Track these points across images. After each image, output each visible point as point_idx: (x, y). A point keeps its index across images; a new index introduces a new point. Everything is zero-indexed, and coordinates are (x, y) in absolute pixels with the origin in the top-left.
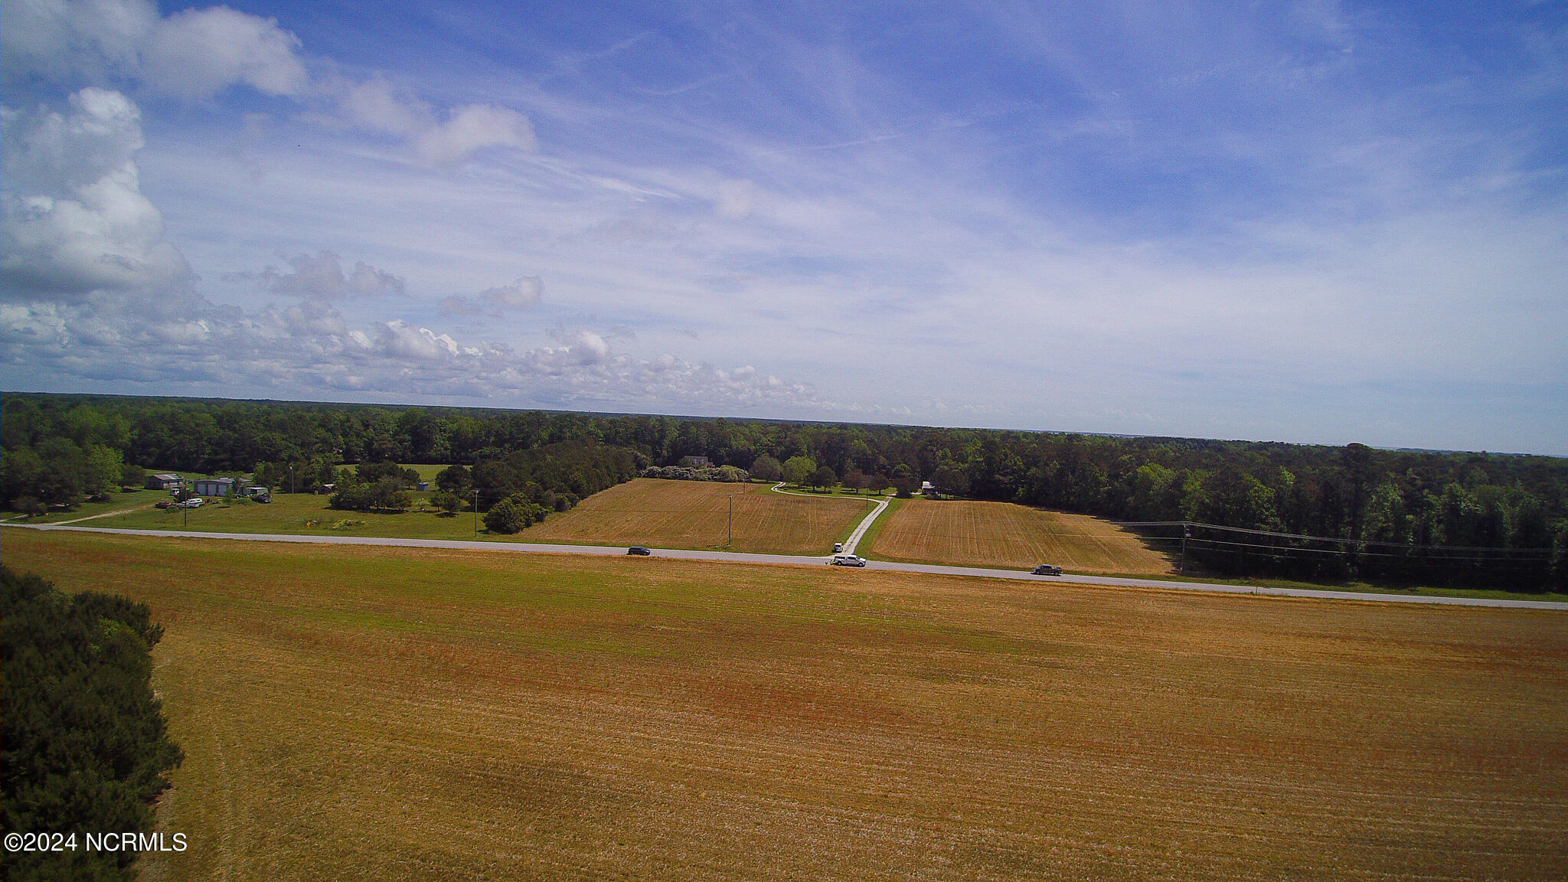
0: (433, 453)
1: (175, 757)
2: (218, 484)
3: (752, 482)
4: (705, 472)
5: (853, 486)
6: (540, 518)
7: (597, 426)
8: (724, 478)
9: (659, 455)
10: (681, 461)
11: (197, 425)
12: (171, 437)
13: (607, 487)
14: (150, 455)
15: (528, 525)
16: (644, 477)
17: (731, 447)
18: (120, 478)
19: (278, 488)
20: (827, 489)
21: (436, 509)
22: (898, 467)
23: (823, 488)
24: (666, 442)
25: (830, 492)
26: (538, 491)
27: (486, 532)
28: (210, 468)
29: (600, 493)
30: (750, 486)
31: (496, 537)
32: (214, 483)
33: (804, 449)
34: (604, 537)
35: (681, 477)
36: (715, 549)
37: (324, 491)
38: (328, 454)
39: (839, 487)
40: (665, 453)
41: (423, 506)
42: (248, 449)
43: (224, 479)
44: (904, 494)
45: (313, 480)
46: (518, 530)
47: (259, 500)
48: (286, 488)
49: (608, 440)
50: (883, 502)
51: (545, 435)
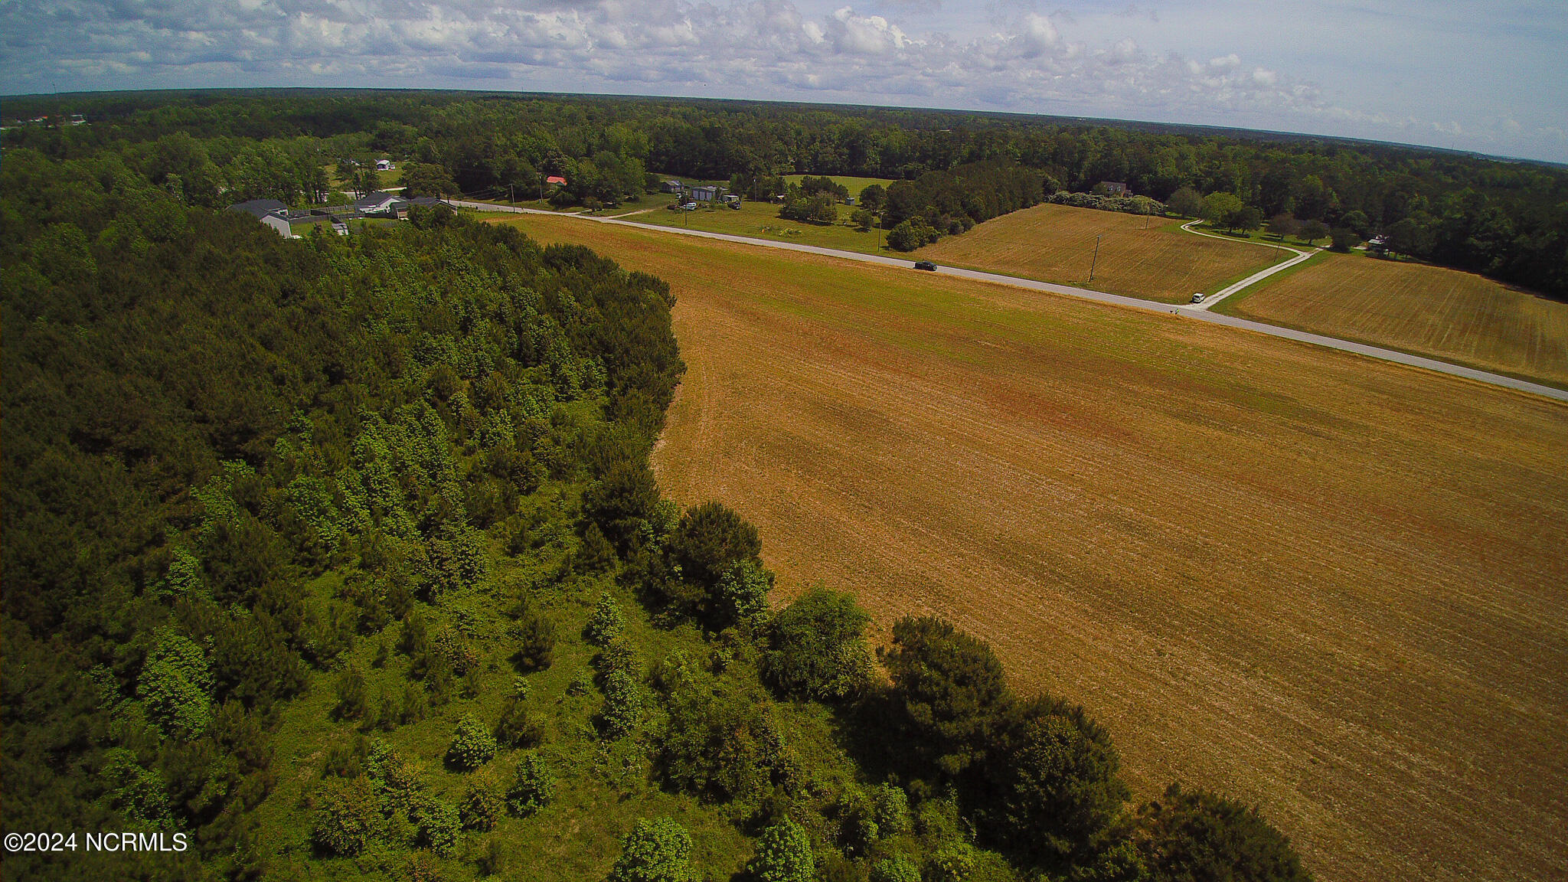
0: (865, 166)
1: (683, 369)
2: (706, 191)
3: (1165, 216)
4: (1116, 202)
5: (1278, 232)
6: (933, 240)
7: (1016, 145)
8: (1134, 210)
9: (1075, 179)
10: (1095, 187)
11: (692, 137)
12: (675, 147)
13: (1007, 212)
14: (661, 162)
15: (922, 245)
16: (1051, 202)
17: (1156, 173)
18: (645, 184)
19: (746, 196)
20: (1246, 232)
21: (854, 224)
22: (1351, 214)
23: (1241, 231)
24: (1086, 164)
25: (1247, 236)
26: (935, 215)
27: (886, 248)
28: (703, 175)
29: (998, 218)
30: (1158, 221)
31: (894, 254)
32: (704, 190)
33: (1238, 183)
34: (981, 263)
35: (1089, 205)
36: (1074, 285)
37: (777, 201)
38: (784, 165)
39: (1262, 232)
40: (1082, 176)
41: (845, 220)
42: (727, 160)
43: (710, 188)
44: (1340, 247)
45: (769, 192)
46: (912, 249)
47: (732, 207)
48: (751, 198)
49: (1025, 161)
50: (1305, 254)
51: (965, 152)
